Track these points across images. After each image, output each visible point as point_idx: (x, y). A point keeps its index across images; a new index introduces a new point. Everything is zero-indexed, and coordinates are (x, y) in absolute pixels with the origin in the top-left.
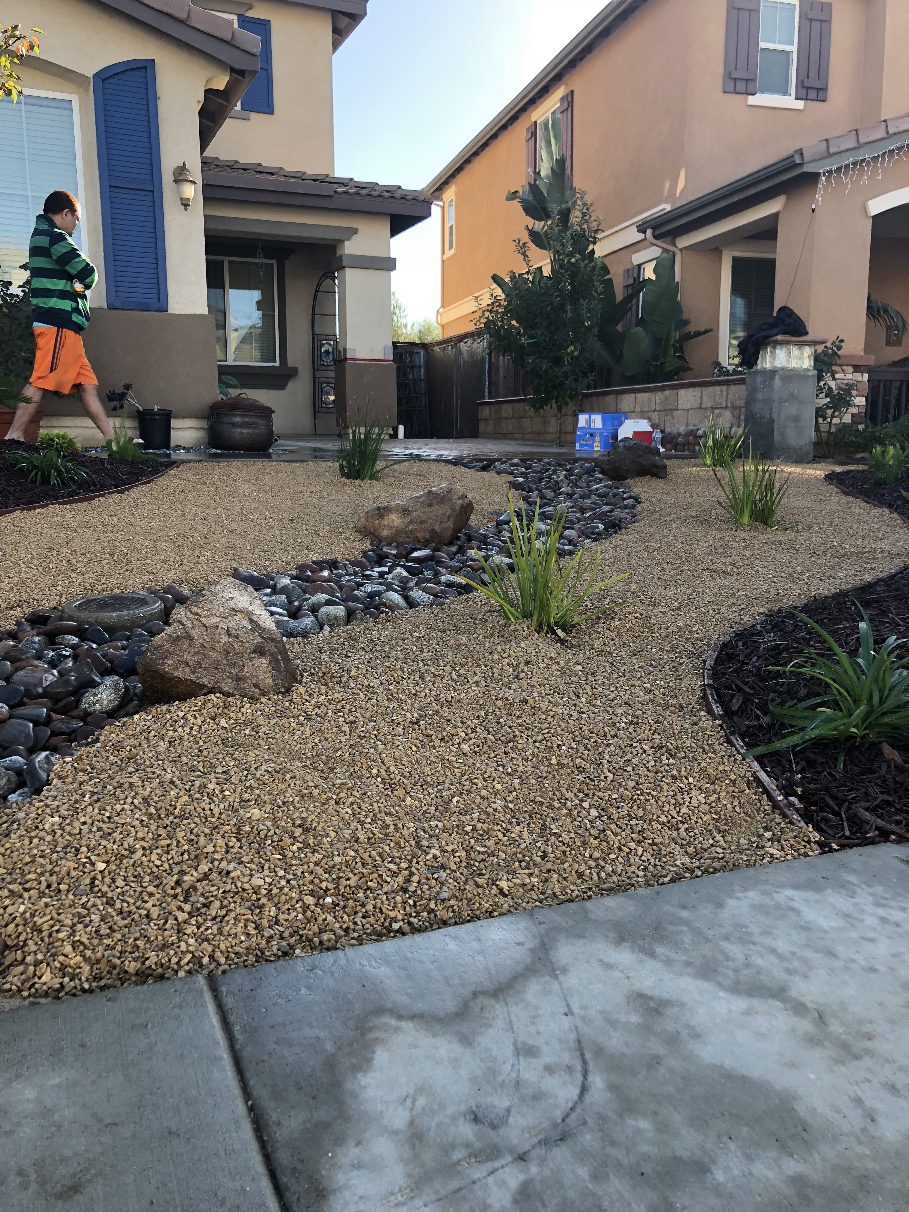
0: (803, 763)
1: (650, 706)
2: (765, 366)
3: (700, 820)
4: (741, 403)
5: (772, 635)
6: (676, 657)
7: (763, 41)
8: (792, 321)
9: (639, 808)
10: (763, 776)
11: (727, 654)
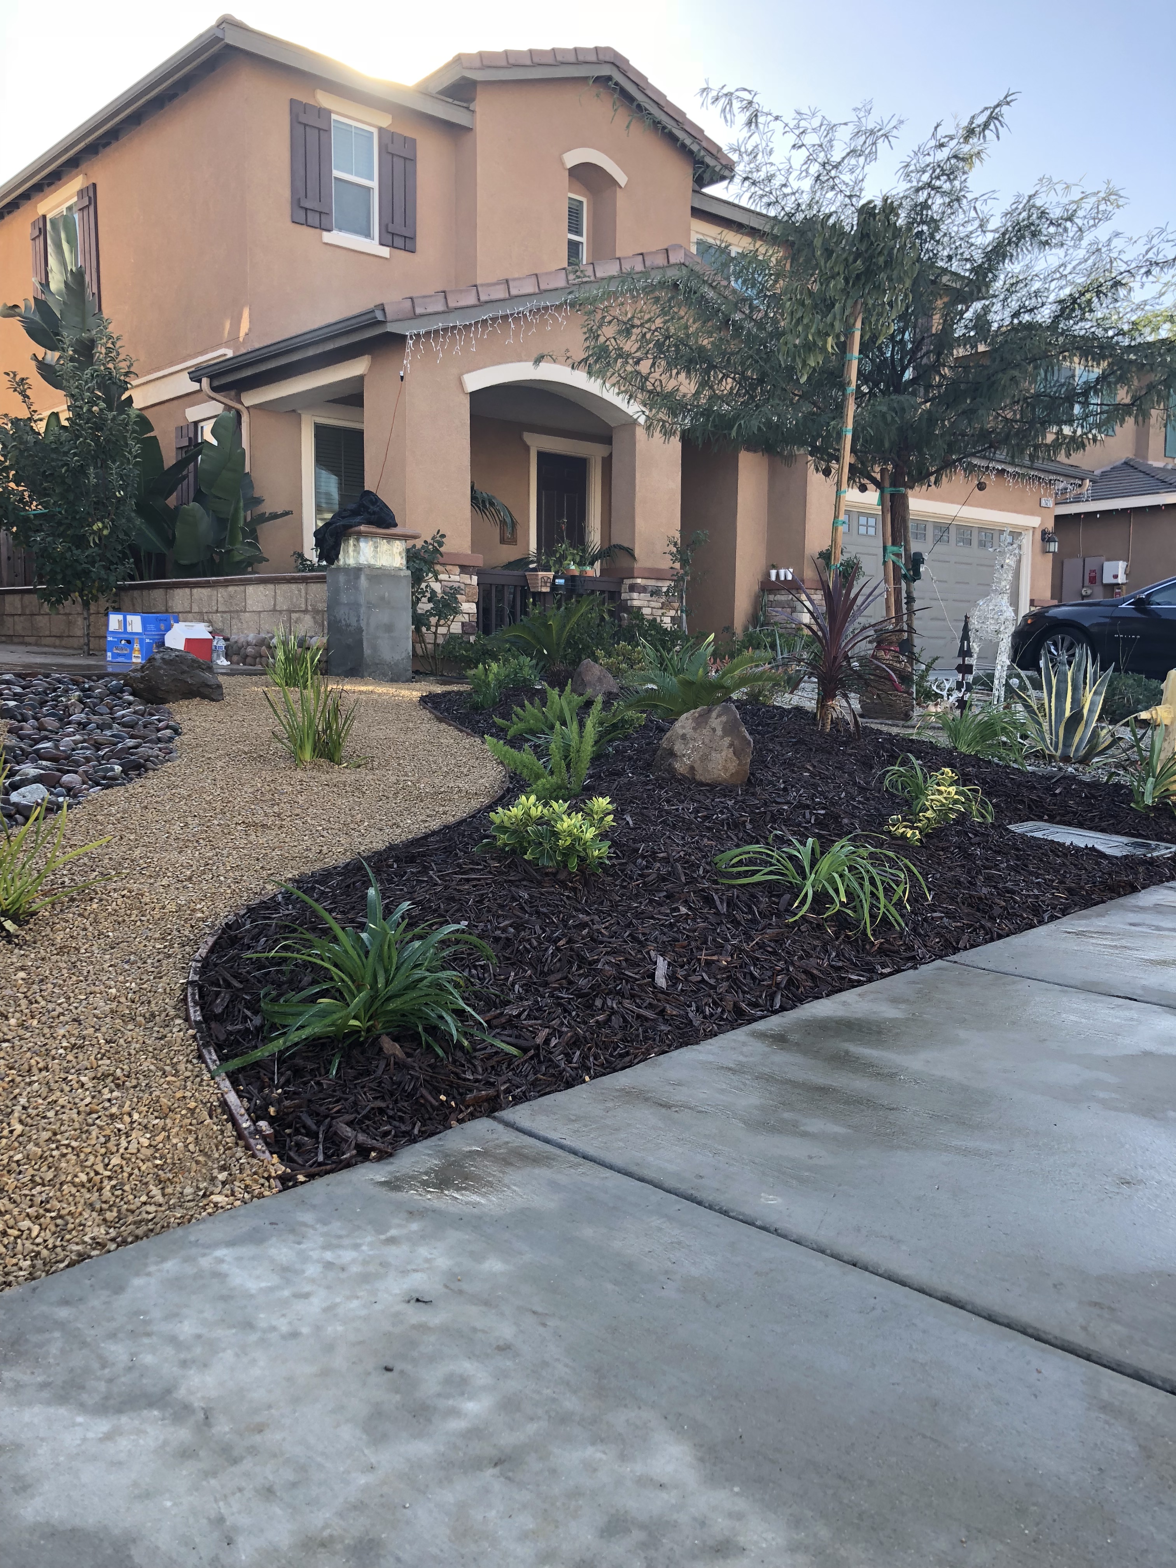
0: (289, 1072)
1: (108, 1020)
2: (348, 562)
3: (136, 1171)
4: (322, 606)
5: (290, 907)
6: (165, 947)
7: (337, 169)
8: (377, 509)
9: (50, 1168)
10: (232, 1098)
11: (230, 937)
